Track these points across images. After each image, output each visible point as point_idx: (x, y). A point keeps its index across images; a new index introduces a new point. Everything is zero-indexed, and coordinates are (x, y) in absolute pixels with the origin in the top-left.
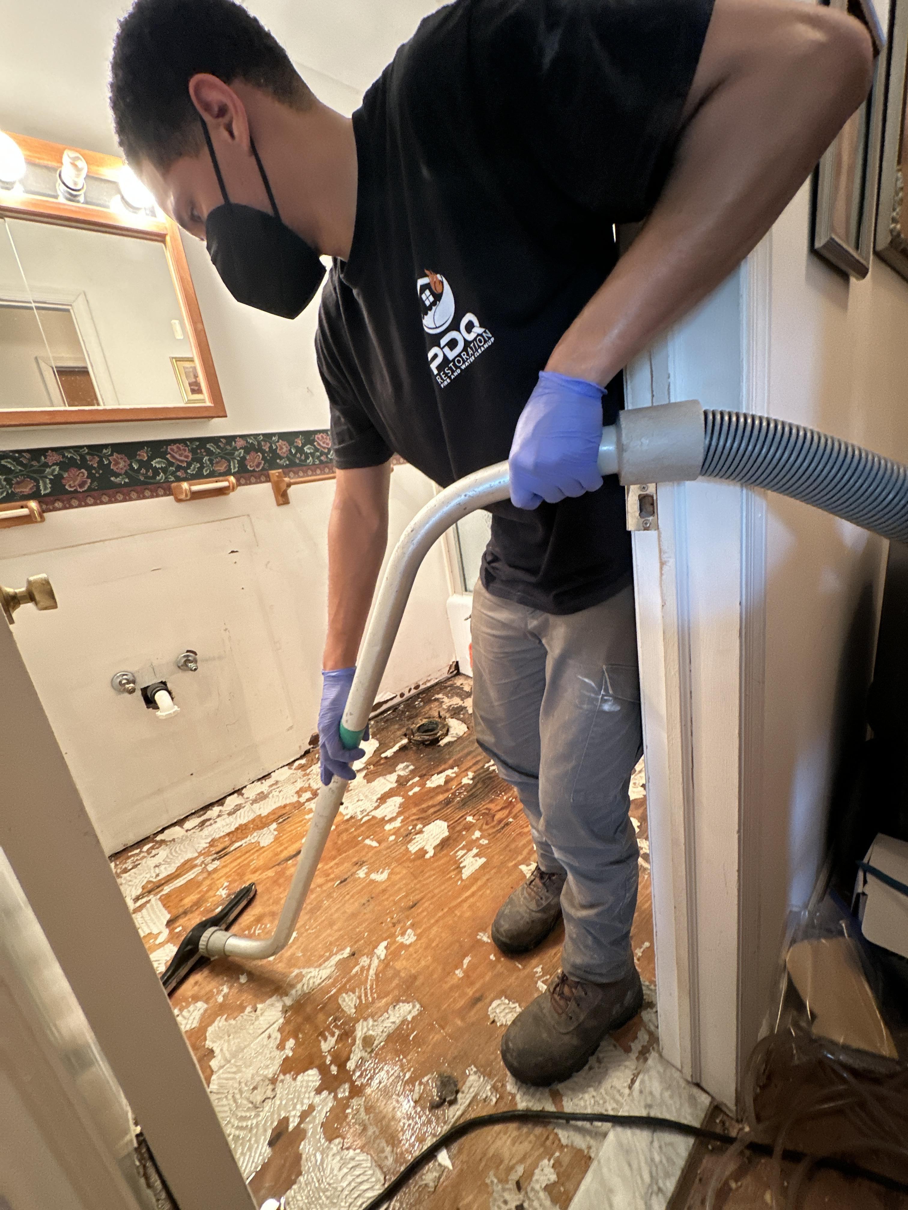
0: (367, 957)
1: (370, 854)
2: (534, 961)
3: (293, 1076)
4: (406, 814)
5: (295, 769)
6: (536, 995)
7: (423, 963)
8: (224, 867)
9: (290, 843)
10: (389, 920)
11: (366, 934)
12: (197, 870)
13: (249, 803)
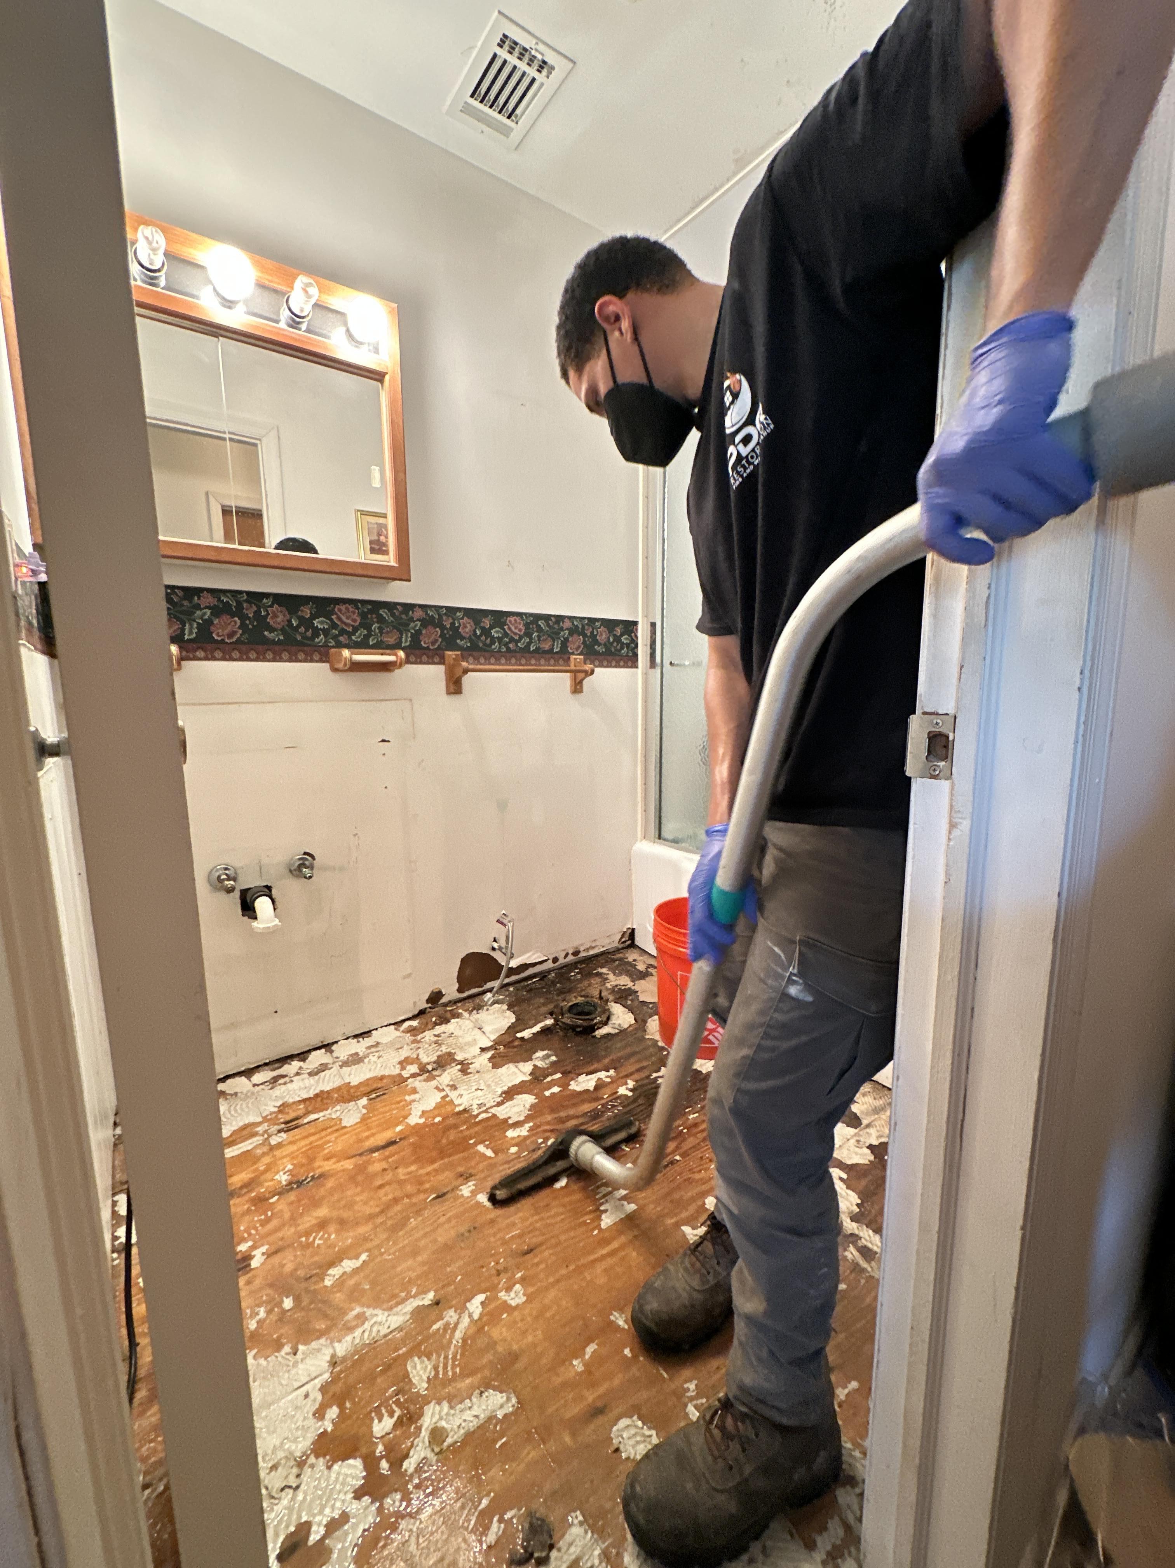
0: (455, 1312)
1: (481, 1166)
2: (687, 1372)
3: (328, 1462)
4: (538, 1121)
5: (403, 1032)
6: (683, 1424)
7: (530, 1338)
8: (291, 1143)
9: (380, 1128)
10: (493, 1264)
11: (459, 1277)
12: (257, 1140)
13: (337, 1064)
